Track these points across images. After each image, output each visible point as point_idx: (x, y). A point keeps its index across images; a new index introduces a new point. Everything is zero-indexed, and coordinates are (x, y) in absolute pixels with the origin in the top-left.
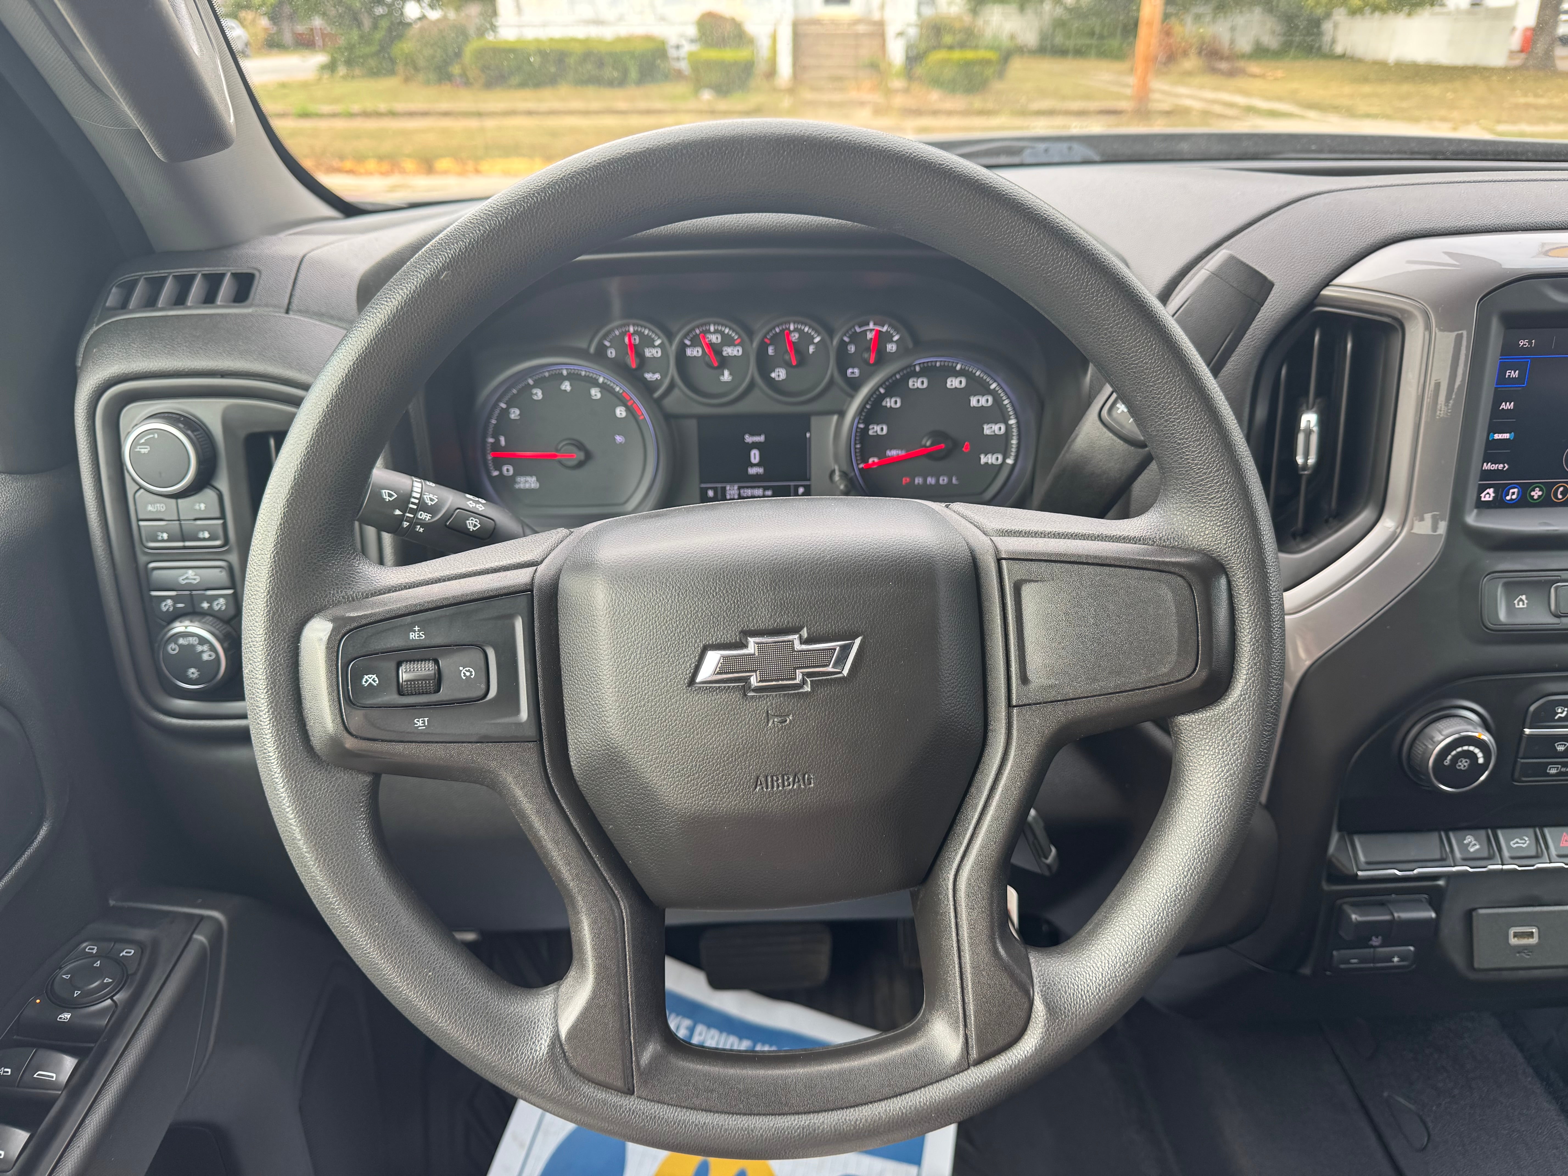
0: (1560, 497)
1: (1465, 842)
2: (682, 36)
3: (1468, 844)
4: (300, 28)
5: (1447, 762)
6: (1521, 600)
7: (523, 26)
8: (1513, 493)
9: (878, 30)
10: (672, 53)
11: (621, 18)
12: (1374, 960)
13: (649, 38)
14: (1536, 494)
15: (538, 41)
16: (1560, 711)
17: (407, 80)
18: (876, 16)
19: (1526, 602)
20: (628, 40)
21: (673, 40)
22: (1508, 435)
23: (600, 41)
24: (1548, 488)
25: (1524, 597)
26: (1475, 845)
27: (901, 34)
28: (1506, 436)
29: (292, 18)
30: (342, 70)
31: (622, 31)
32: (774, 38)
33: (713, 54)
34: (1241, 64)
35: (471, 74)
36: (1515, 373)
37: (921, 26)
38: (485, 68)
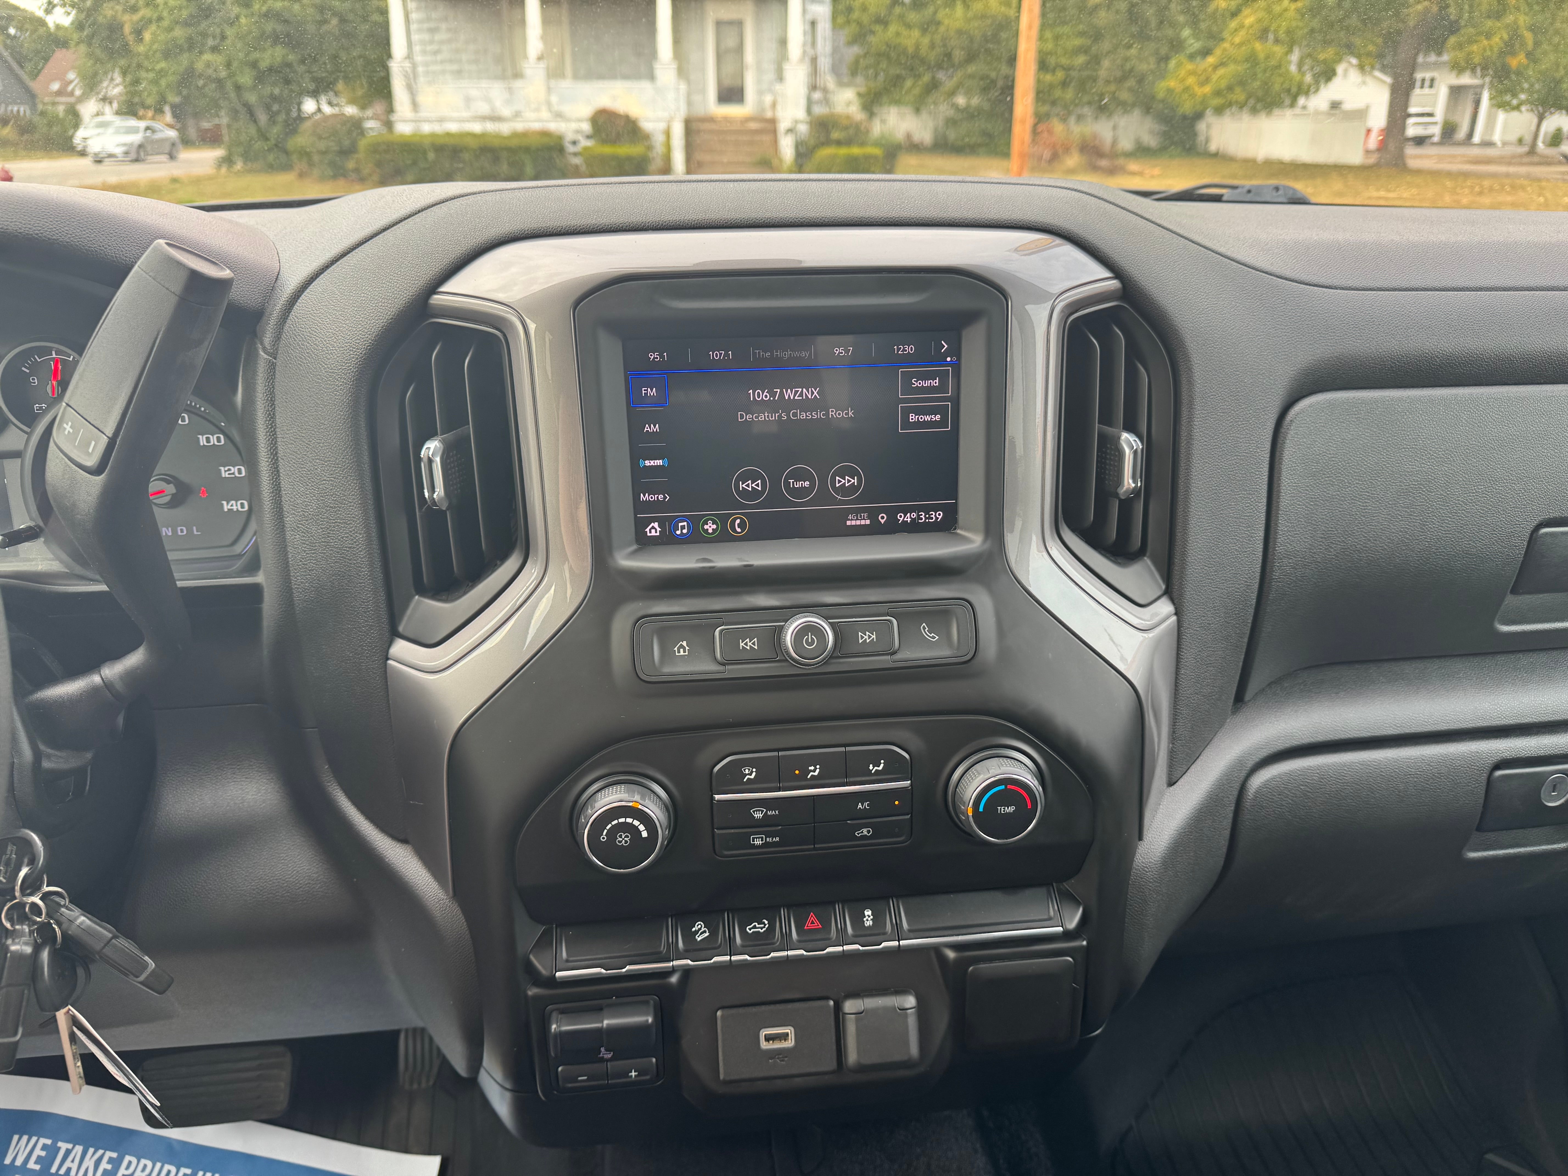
0: (739, 530)
1: (694, 929)
2: (578, 132)
3: (696, 932)
4: (206, 125)
5: (604, 837)
6: (682, 646)
7: (420, 121)
8: (683, 527)
9: (770, 126)
10: (571, 149)
11: (517, 115)
12: (607, 1076)
13: (545, 134)
14: (710, 527)
15: (433, 135)
16: (747, 772)
17: (301, 175)
18: (769, 114)
19: (687, 648)
20: (525, 134)
21: (570, 136)
22: (661, 461)
23: (498, 136)
24: (723, 520)
25: (684, 643)
26: (705, 932)
27: (790, 131)
28: (659, 462)
29: (196, 115)
30: (239, 165)
31: (519, 126)
32: (668, 134)
33: (608, 150)
34: (1121, 161)
35: (366, 171)
36: (652, 390)
37: (811, 123)
38: (379, 164)
